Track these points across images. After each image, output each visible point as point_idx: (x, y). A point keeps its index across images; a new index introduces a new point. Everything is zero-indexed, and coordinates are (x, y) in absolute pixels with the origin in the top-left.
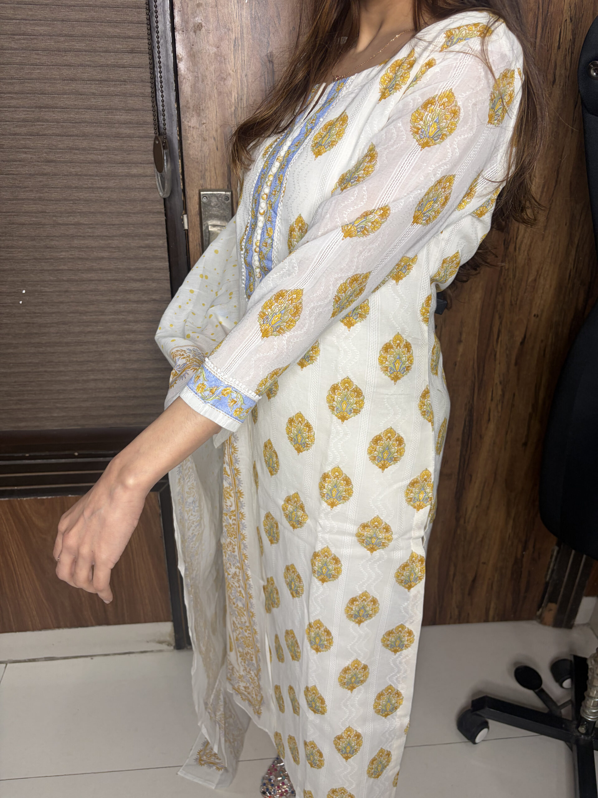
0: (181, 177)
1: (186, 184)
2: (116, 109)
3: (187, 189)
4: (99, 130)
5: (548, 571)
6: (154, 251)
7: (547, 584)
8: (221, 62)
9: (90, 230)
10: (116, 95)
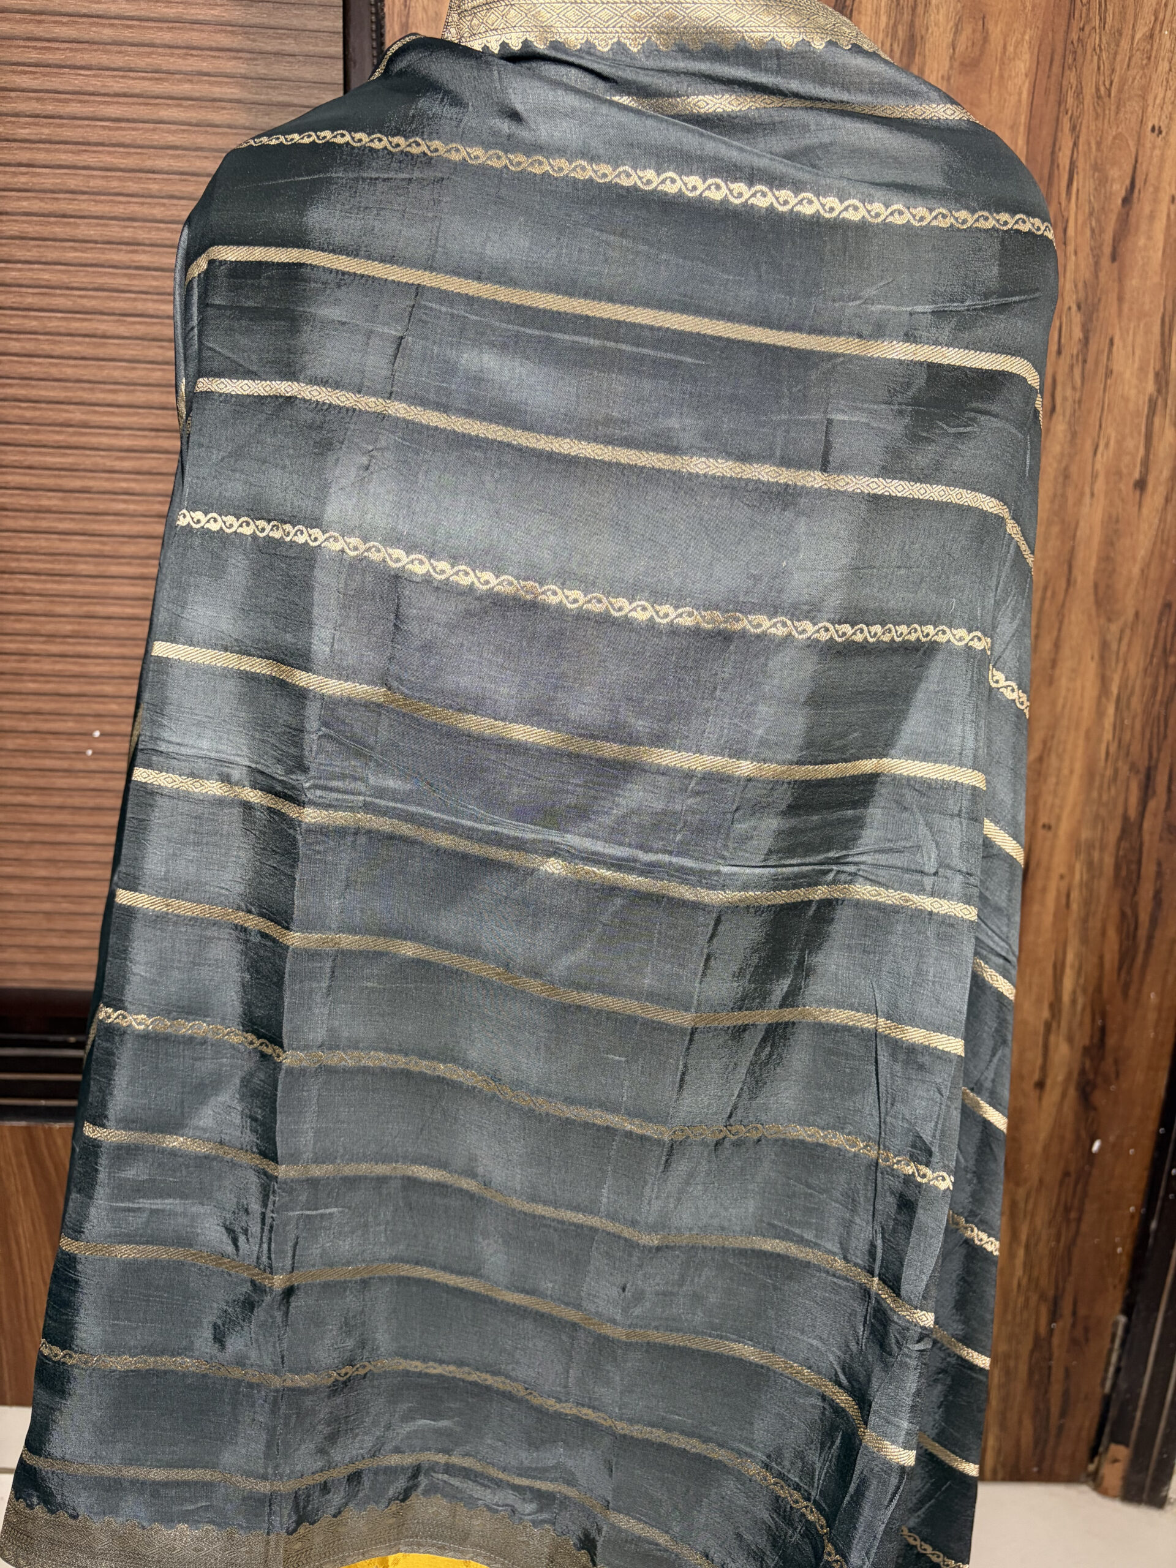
5: (1106, 1370)
7: (1107, 1401)
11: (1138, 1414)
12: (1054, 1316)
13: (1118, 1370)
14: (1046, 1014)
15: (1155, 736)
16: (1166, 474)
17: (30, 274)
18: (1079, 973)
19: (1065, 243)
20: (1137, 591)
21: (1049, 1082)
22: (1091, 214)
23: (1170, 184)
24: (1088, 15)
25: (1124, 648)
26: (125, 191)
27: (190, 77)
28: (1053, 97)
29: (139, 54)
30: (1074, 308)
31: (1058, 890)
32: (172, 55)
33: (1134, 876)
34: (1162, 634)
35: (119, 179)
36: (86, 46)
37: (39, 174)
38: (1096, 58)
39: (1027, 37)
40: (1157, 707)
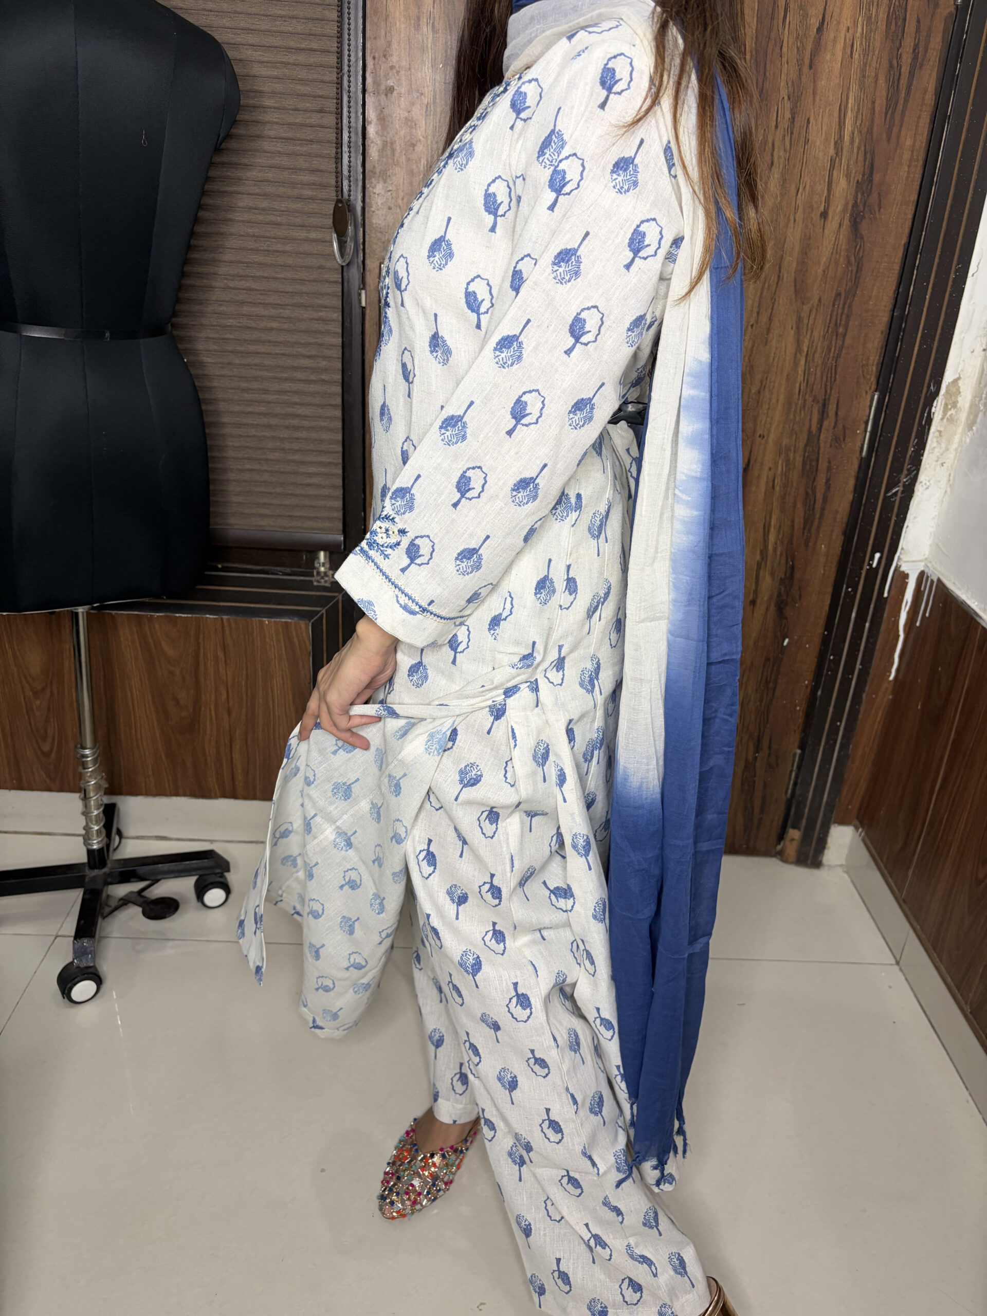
0: (362, 247)
1: (367, 256)
2: (300, 169)
3: (368, 262)
4: (281, 190)
5: (789, 783)
6: (327, 324)
7: (789, 803)
8: (411, 127)
9: (261, 297)
10: (302, 155)
11: (807, 810)
12: (758, 749)
13: (795, 784)
14: (758, 557)
15: (829, 379)
16: (840, 208)
18: (779, 532)
19: (781, 56)
20: (820, 285)
21: (758, 601)
22: (797, 38)
23: (846, 20)
25: (811, 322)
30: (786, 98)
31: (768, 477)
33: (814, 470)
34: (835, 313)
40: (830, 360)
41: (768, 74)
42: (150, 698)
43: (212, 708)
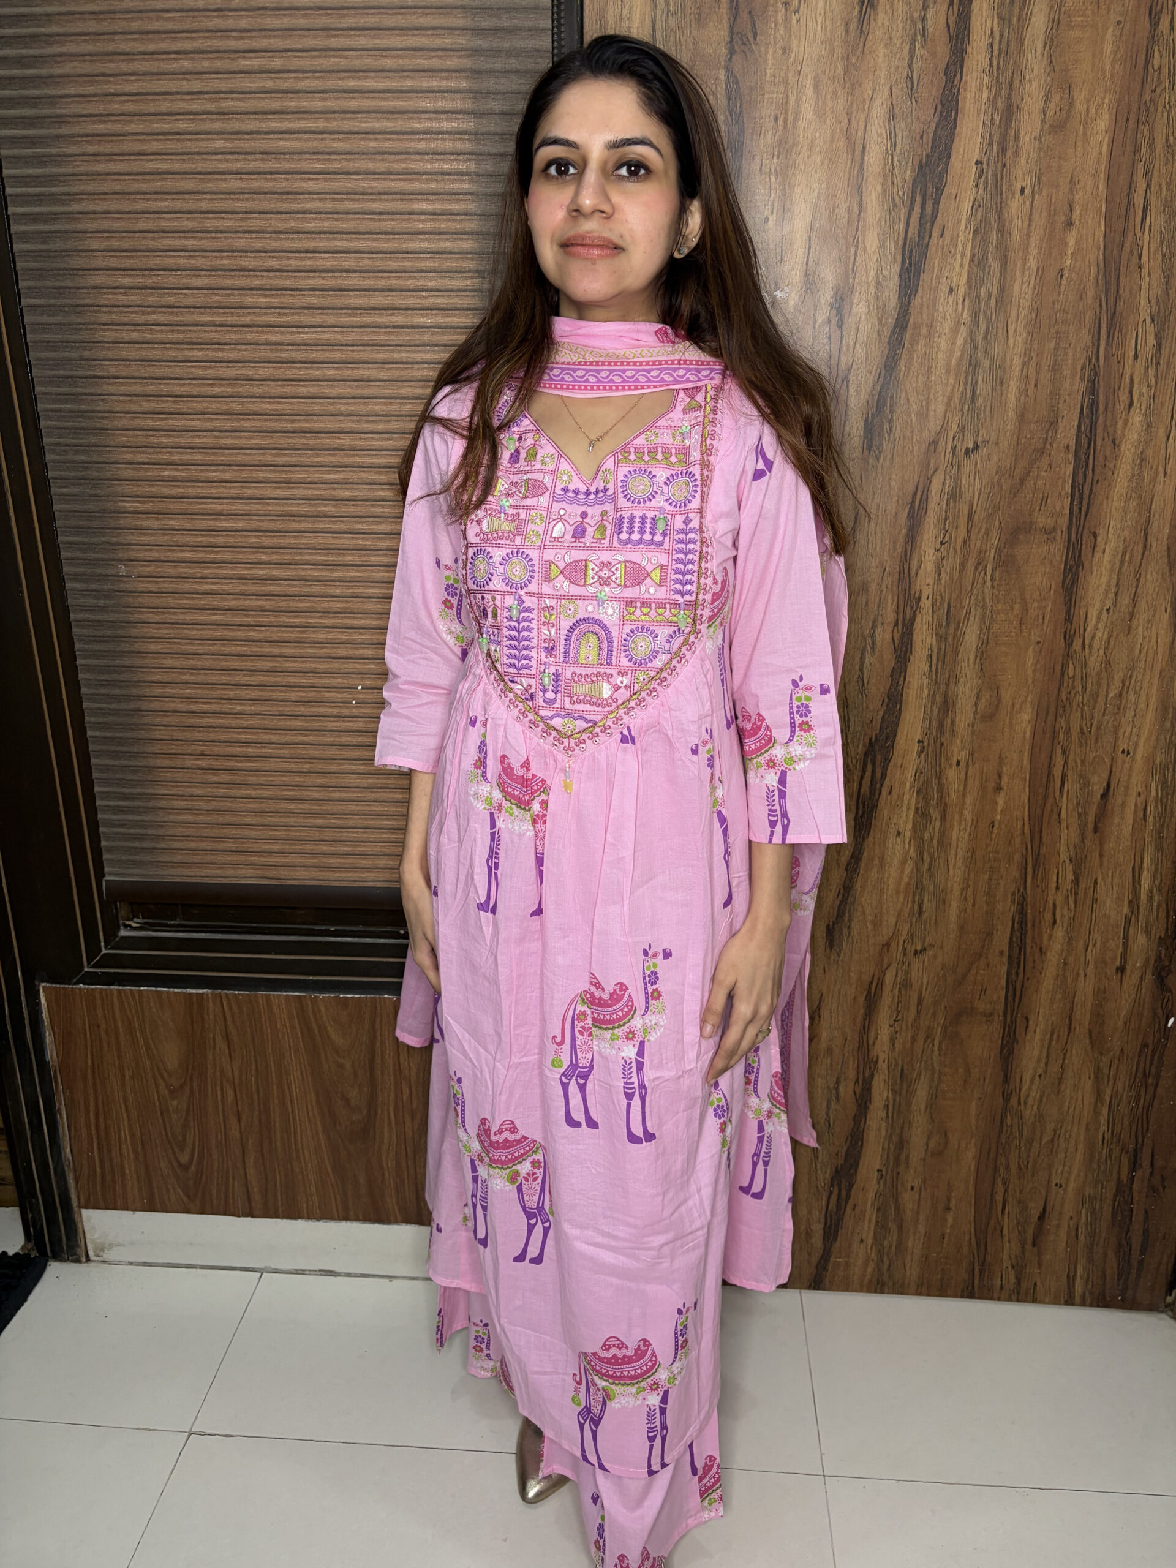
12: (1134, 1165)
14: (1126, 910)
17: (314, 336)
18: (1155, 876)
21: (1129, 967)
22: (1162, 242)
24: (1158, 79)
26: (386, 268)
27: (435, 177)
28: (1129, 149)
29: (397, 161)
30: (1148, 320)
31: (1136, 805)
32: (421, 160)
35: (382, 259)
36: (357, 156)
37: (321, 258)
38: (1165, 114)
39: (1106, 101)
41: (1121, 292)
42: (314, 1098)
43: (391, 1110)
